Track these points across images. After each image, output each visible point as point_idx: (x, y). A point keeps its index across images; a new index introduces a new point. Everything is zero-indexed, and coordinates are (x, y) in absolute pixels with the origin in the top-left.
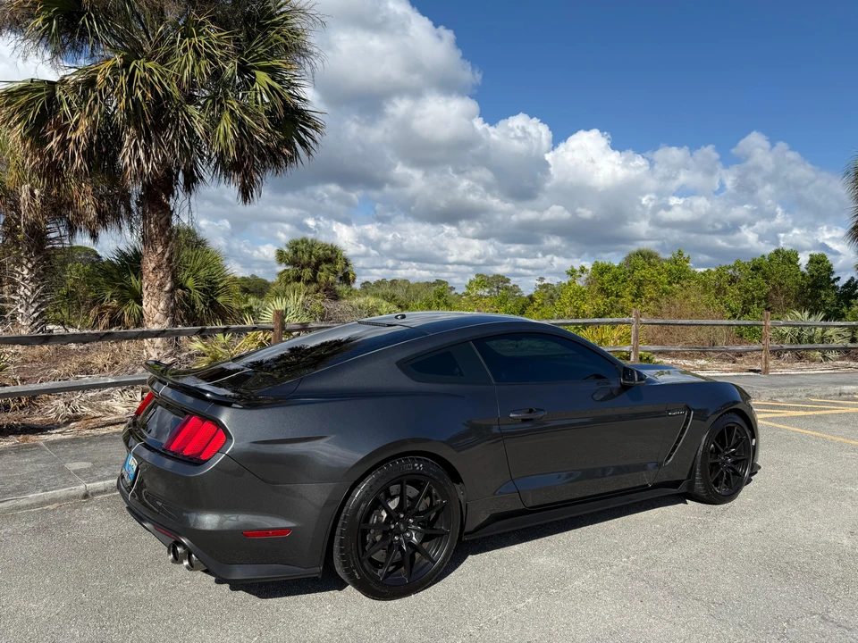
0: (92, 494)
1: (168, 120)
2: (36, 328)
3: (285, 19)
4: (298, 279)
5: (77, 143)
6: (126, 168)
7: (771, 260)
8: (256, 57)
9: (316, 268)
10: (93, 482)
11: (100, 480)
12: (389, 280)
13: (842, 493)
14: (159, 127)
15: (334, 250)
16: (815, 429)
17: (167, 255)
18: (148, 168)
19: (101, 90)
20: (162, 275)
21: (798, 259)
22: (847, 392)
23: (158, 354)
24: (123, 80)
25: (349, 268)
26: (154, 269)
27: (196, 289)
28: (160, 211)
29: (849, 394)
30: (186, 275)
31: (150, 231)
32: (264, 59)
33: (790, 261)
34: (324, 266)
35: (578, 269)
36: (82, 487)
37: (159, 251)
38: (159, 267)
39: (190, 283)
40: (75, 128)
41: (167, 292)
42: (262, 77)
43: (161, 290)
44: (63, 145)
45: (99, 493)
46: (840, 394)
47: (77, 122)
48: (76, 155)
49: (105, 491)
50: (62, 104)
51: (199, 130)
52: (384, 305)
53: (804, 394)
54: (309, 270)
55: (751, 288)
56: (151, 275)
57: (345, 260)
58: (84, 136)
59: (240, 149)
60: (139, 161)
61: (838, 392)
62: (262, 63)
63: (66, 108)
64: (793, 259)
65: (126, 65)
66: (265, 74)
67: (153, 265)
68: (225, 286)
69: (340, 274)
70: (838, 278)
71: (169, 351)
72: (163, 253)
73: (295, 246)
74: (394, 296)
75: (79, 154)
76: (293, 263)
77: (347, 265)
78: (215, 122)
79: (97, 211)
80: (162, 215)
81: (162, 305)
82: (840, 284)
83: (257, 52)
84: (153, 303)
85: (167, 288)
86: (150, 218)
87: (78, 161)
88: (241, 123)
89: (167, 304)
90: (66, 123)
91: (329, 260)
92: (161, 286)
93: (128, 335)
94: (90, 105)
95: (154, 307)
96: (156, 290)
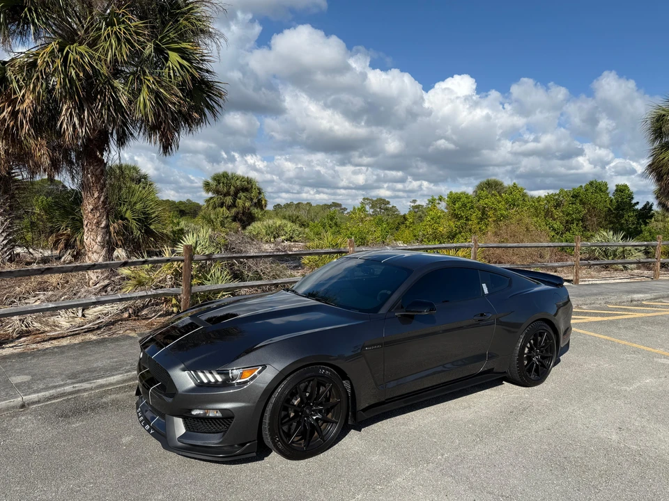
0: (28, 404)
1: (97, 93)
2: (6, 252)
3: (192, 9)
4: (222, 205)
5: (24, 113)
6: (64, 132)
7: (586, 190)
8: (168, 40)
9: (235, 196)
10: (29, 394)
11: (35, 392)
12: (295, 202)
13: (619, 392)
14: (90, 99)
15: (249, 181)
16: (607, 333)
17: (102, 199)
18: (82, 132)
19: (41, 71)
20: (98, 215)
21: (607, 188)
22: (636, 299)
23: (97, 277)
24: (59, 62)
25: (262, 196)
26: (92, 210)
27: (134, 219)
28: (95, 164)
29: (638, 300)
30: (125, 209)
31: (88, 179)
32: (175, 42)
33: (601, 190)
34: (241, 194)
35: (437, 198)
36: (20, 399)
37: (96, 195)
38: (95, 208)
39: (128, 215)
40: (23, 102)
41: (102, 228)
42: (174, 57)
43: (98, 227)
44: (14, 114)
45: (33, 403)
46: (632, 301)
47: (23, 96)
48: (24, 122)
49: (39, 402)
50: (12, 81)
51: (123, 100)
52: (289, 226)
53: (603, 302)
54: (230, 197)
55: (571, 212)
56: (90, 214)
57: (259, 189)
58: (29, 107)
59: (157, 115)
60: (74, 126)
61: (630, 300)
62: (174, 46)
63: (15, 84)
64: (604, 189)
65: (61, 50)
66: (176, 54)
67: (91, 207)
68: (156, 216)
69: (255, 200)
70: (638, 203)
71: (106, 275)
72: (99, 198)
73: (218, 179)
74: (298, 217)
75: (26, 121)
76: (217, 192)
77: (260, 193)
78: (135, 94)
79: (51, 160)
80: (97, 167)
81: (99, 239)
82: (639, 207)
83: (169, 36)
84: (92, 237)
85: (103, 225)
86: (88, 169)
87: (26, 127)
88: (157, 95)
89: (103, 238)
90: (15, 96)
91: (245, 190)
92: (98, 223)
93: (65, 269)
94: (34, 83)
95: (93, 240)
96: (94, 227)
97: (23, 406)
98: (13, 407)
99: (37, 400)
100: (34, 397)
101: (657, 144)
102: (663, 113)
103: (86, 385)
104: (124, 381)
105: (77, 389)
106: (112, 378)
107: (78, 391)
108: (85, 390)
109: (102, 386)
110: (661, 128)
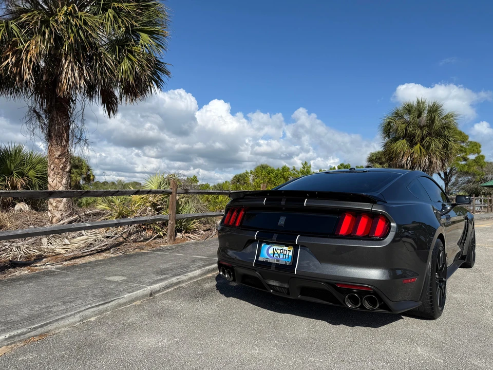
0: (154, 293)
15: (80, 160)
20: (64, 160)
23: (61, 215)
25: (90, 172)
26: (59, 156)
27: (37, 177)
28: (65, 117)
30: (28, 168)
32: (147, 26)
34: (74, 171)
36: (149, 288)
37: (63, 144)
38: (62, 155)
39: (32, 173)
41: (67, 172)
42: (145, 37)
43: (63, 171)
45: (157, 292)
47: (28, 47)
49: (159, 291)
51: (111, 64)
56: (56, 160)
62: (146, 28)
66: (146, 35)
67: (59, 153)
69: (84, 176)
71: (69, 212)
72: (65, 146)
77: (89, 170)
81: (64, 181)
84: (58, 180)
85: (67, 170)
89: (67, 181)
91: (77, 167)
92: (63, 169)
95: (59, 182)
96: (60, 171)
97: (151, 295)
98: (146, 295)
99: (158, 289)
100: (157, 286)
101: (387, 140)
102: (391, 120)
103: (183, 278)
104: (202, 275)
105: (179, 280)
106: (195, 272)
107: (179, 283)
108: (183, 282)
109: (191, 279)
110: (389, 130)
